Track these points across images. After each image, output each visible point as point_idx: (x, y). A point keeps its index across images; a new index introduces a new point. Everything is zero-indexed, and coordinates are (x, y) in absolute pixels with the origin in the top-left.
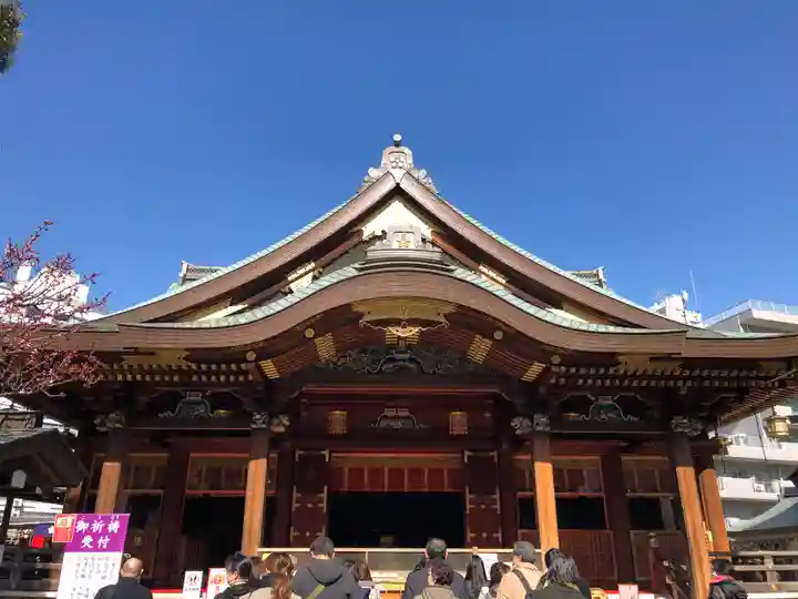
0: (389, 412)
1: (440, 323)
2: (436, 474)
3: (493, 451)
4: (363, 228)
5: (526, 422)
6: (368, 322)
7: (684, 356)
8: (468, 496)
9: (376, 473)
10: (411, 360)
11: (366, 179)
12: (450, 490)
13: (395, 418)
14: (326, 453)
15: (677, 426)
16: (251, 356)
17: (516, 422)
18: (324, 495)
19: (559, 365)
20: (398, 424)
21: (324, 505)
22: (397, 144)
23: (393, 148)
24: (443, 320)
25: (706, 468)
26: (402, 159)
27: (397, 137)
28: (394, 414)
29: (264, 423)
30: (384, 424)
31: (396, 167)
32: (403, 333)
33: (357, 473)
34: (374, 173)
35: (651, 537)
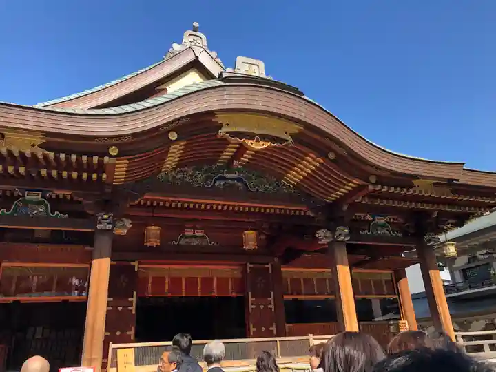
0: (189, 233)
1: (287, 141)
2: (222, 282)
3: (268, 264)
4: (168, 88)
5: (328, 234)
6: (227, 133)
7: (461, 182)
8: (251, 299)
9: (176, 281)
10: (239, 180)
11: (170, 50)
12: (234, 294)
13: (193, 236)
14: (136, 264)
15: (430, 241)
16: (114, 151)
17: (321, 233)
18: (134, 300)
19: (375, 184)
20: (195, 242)
21: (133, 308)
22: (195, 30)
23: (191, 32)
24: (289, 138)
25: (401, 279)
26: (199, 41)
27: (196, 24)
28: (191, 234)
29: (109, 223)
30: (183, 242)
31: (195, 45)
32: (256, 145)
33: (159, 281)
34: (176, 47)
35: (391, 325)
